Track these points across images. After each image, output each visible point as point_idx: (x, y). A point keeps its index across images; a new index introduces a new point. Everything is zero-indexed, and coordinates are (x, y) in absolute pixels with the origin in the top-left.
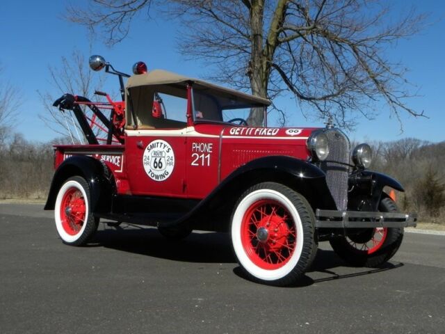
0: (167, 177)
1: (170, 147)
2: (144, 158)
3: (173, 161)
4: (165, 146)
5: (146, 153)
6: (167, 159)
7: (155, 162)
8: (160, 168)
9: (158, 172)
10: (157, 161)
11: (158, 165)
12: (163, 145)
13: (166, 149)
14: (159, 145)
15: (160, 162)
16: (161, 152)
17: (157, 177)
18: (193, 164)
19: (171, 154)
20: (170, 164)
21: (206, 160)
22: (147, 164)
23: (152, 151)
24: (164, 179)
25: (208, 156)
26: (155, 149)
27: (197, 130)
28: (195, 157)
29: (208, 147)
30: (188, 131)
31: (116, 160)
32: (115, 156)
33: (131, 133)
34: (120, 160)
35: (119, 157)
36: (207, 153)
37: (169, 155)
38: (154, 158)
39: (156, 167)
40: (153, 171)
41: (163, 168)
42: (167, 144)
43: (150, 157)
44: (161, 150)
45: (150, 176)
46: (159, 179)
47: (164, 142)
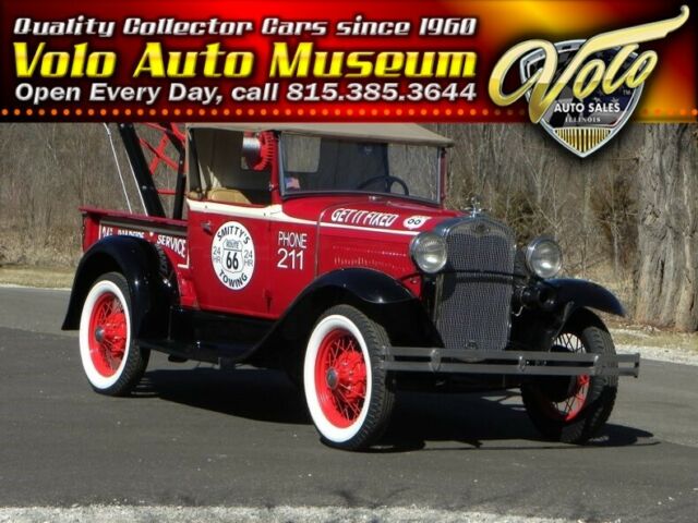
0: (245, 283)
1: (248, 235)
2: (213, 250)
3: (253, 259)
4: (242, 233)
5: (217, 243)
6: (244, 254)
7: (228, 258)
8: (236, 268)
9: (233, 275)
10: (232, 256)
11: (232, 263)
12: (239, 232)
13: (243, 238)
14: (234, 230)
15: (235, 259)
16: (236, 243)
17: (232, 283)
18: (279, 265)
19: (250, 246)
20: (249, 263)
21: (298, 259)
22: (218, 260)
23: (224, 239)
24: (241, 287)
25: (301, 254)
26: (229, 237)
27: (285, 211)
28: (283, 253)
29: (301, 240)
30: (272, 212)
31: (180, 246)
32: (178, 238)
33: (194, 205)
34: (186, 246)
35: (184, 242)
36: (298, 249)
37: (247, 248)
38: (227, 252)
39: (229, 267)
40: (226, 273)
41: (239, 268)
42: (244, 229)
43: (222, 250)
44: (237, 238)
45: (221, 280)
46: (235, 287)
47: (241, 227)
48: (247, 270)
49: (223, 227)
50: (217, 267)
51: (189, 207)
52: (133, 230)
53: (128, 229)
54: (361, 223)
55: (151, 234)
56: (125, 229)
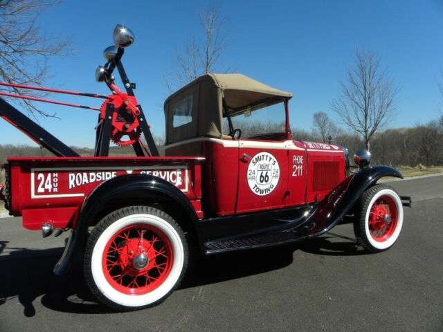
0: (271, 190)
1: (275, 160)
2: (249, 172)
3: (279, 174)
4: (270, 159)
5: (251, 167)
6: (273, 171)
7: (261, 176)
8: (266, 181)
9: (264, 186)
10: (264, 175)
11: (264, 178)
12: (268, 158)
13: (272, 162)
14: (265, 157)
15: (267, 176)
16: (267, 165)
17: (262, 192)
18: (293, 175)
19: (277, 166)
20: (276, 177)
21: (300, 171)
22: (253, 178)
24: (269, 192)
25: (301, 167)
26: (261, 162)
27: (295, 144)
28: (295, 168)
30: (288, 145)
31: (174, 177)
32: (170, 170)
33: (228, 143)
34: (183, 176)
35: (179, 173)
36: (300, 164)
37: (274, 168)
38: (260, 172)
39: (261, 182)
40: (258, 186)
41: (269, 181)
42: (272, 156)
43: (256, 172)
44: (267, 162)
45: (254, 191)
46: (264, 194)
47: (270, 155)
48: (274, 182)
49: (256, 156)
50: (251, 184)
51: (221, 145)
52: (96, 171)
53: (88, 172)
54: (320, 149)
55: (130, 172)
56: (82, 172)
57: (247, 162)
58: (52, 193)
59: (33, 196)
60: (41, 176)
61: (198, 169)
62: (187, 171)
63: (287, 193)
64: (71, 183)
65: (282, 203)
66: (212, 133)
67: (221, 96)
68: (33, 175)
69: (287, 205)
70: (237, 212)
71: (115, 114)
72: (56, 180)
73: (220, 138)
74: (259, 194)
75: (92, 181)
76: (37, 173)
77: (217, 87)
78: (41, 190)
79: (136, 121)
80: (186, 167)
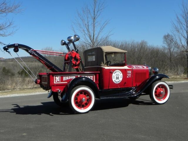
0: (120, 82)
2: (113, 76)
5: (113, 75)
6: (120, 76)
7: (117, 77)
9: (117, 80)
11: (117, 78)
13: (120, 73)
15: (118, 77)
16: (118, 74)
17: (117, 82)
18: (127, 77)
19: (122, 74)
20: (121, 78)
21: (130, 76)
22: (114, 78)
23: (115, 74)
26: (116, 73)
27: (128, 67)
29: (130, 72)
30: (126, 67)
31: (91, 78)
32: (90, 76)
33: (107, 68)
34: (93, 77)
35: (92, 76)
36: (130, 74)
38: (116, 76)
39: (117, 79)
40: (116, 80)
41: (119, 79)
42: (120, 71)
44: (118, 73)
45: (114, 82)
46: (118, 83)
47: (119, 71)
48: (121, 79)
49: (115, 71)
50: (114, 80)
51: (104, 68)
52: (70, 76)
53: (68, 76)
54: (138, 68)
55: (79, 76)
56: (67, 76)
57: (112, 73)
58: (59, 82)
59: (55, 83)
60: (56, 77)
61: (98, 75)
62: (94, 76)
63: (125, 83)
64: (64, 79)
65: (124, 86)
66: (102, 65)
67: (104, 54)
68: (54, 77)
69: (125, 87)
70: (109, 88)
71: (73, 59)
72: (60, 78)
73: (104, 66)
74: (116, 83)
75: (69, 79)
76: (55, 77)
77: (103, 52)
78: (56, 81)
79: (79, 61)
80: (94, 75)
